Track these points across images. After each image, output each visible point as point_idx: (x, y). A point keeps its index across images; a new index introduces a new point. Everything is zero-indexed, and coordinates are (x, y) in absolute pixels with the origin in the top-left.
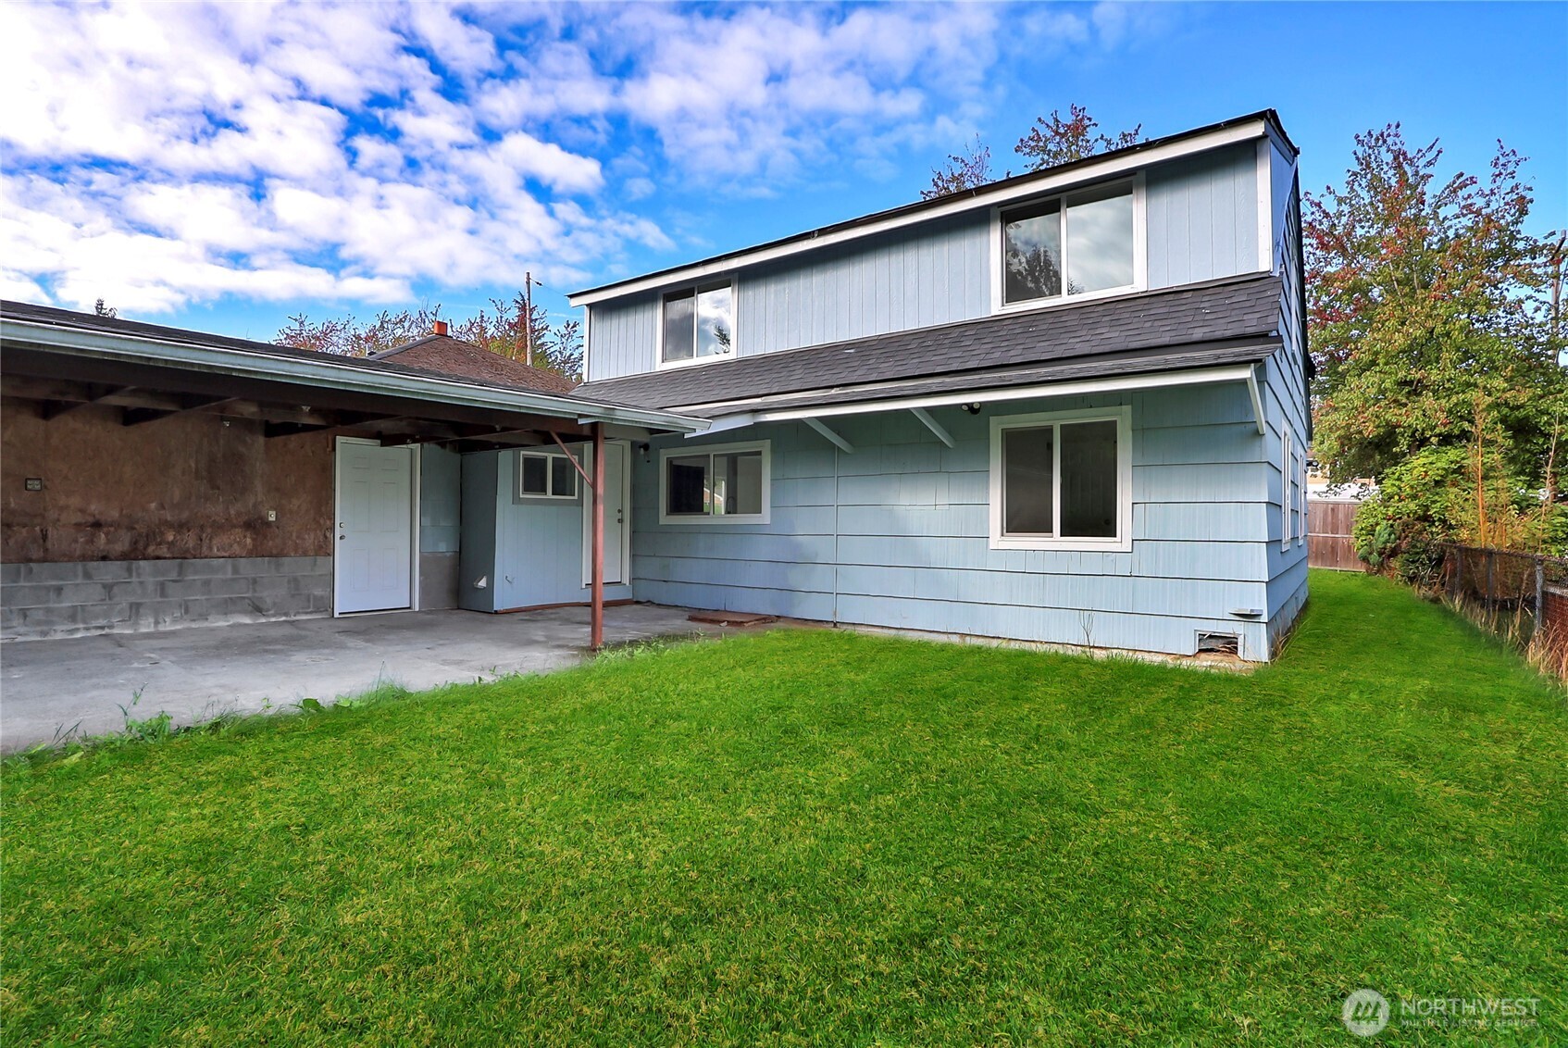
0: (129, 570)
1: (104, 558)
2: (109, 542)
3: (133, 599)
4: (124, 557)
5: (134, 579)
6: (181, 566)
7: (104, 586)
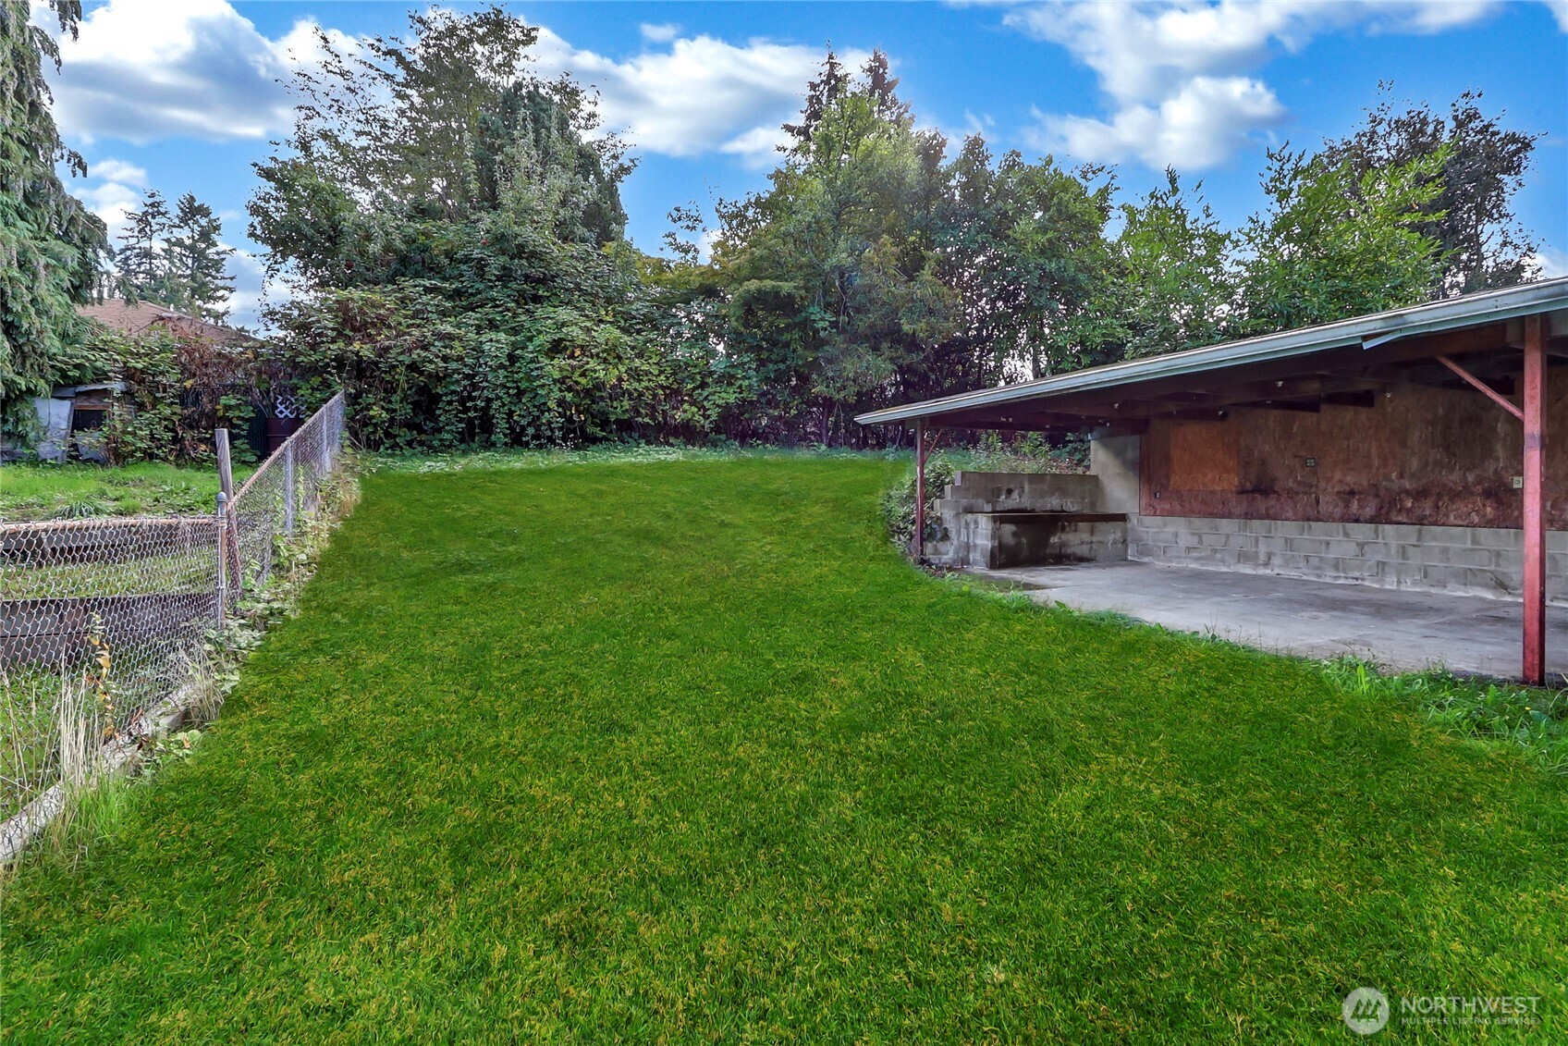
0: (1376, 532)
1: (1357, 521)
2: (1361, 507)
3: (1379, 558)
4: (1372, 520)
5: (1380, 540)
6: (1420, 532)
7: (1358, 544)
